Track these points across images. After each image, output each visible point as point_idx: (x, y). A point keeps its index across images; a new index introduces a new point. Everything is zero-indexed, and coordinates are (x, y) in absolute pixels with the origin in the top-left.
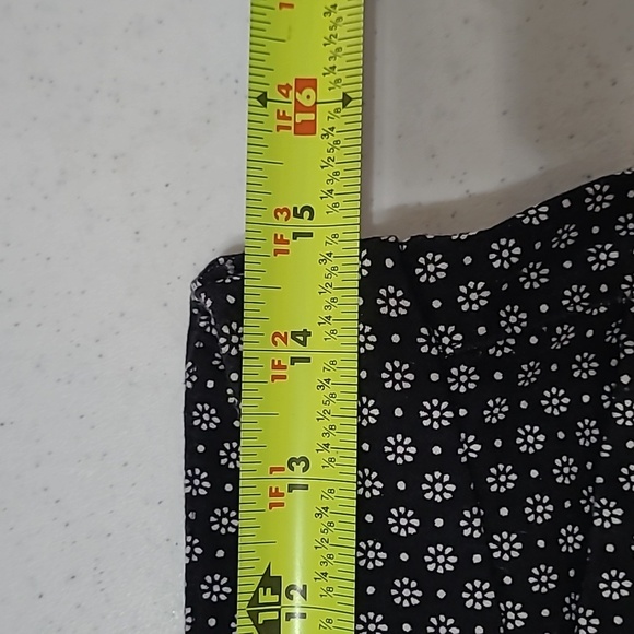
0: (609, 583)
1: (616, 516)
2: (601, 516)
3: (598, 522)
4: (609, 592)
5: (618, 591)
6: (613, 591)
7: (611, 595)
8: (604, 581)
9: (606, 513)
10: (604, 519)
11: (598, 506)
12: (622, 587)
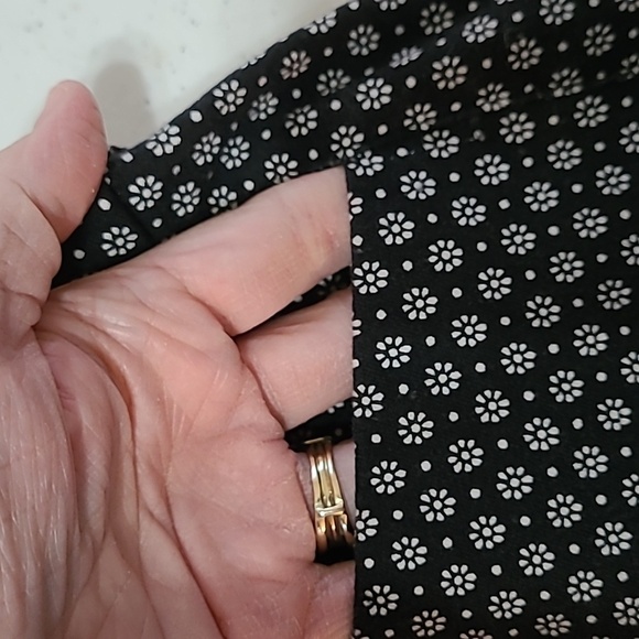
0: (381, 477)
1: (376, 402)
2: (361, 405)
3: (358, 413)
4: (383, 487)
5: (392, 483)
6: (387, 484)
7: (386, 490)
8: (376, 476)
9: (366, 401)
10: (364, 408)
11: (356, 395)
12: (396, 478)
